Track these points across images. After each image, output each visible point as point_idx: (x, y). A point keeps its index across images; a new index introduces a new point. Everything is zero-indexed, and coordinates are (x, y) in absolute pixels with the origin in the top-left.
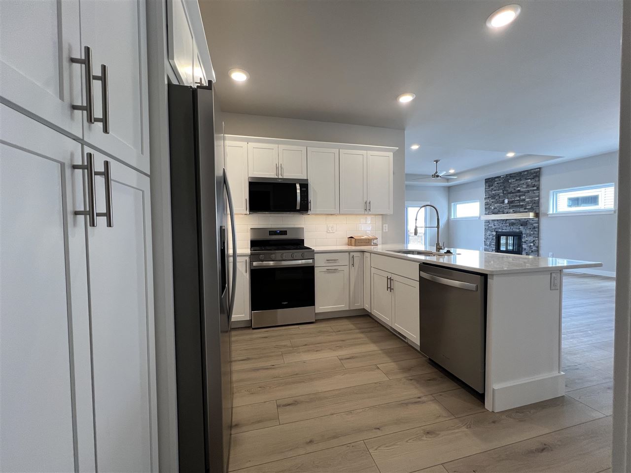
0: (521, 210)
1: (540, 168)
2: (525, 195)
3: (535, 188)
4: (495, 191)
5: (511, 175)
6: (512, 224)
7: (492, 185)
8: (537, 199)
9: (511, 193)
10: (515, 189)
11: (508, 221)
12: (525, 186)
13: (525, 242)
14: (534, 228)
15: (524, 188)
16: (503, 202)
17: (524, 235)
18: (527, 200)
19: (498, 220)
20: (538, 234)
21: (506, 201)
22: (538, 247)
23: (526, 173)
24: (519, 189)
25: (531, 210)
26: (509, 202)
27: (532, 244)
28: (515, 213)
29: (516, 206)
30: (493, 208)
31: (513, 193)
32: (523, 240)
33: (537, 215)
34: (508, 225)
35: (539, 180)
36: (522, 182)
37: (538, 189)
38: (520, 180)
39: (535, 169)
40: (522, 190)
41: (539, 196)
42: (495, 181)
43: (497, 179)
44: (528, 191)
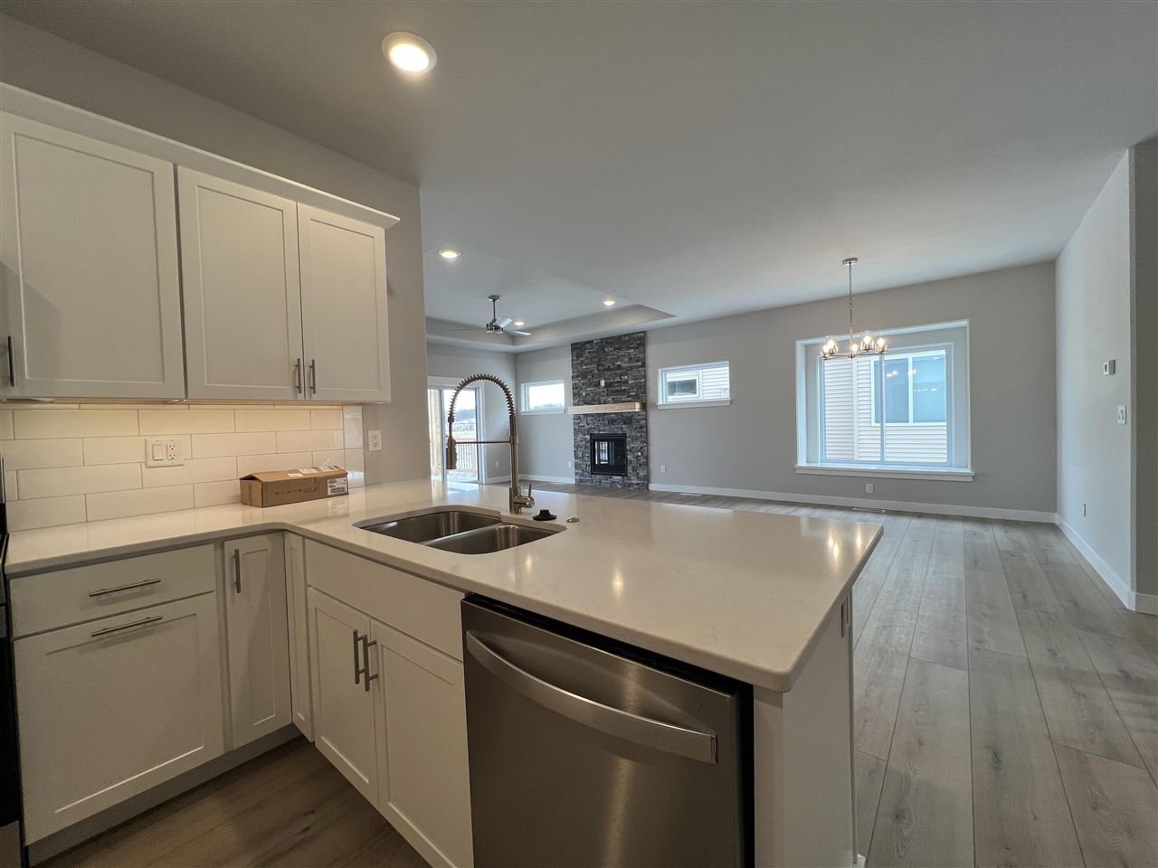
0: (624, 398)
1: (644, 332)
2: (627, 375)
3: (640, 364)
4: (586, 364)
5: (609, 341)
6: (612, 421)
7: (582, 356)
8: (643, 380)
9: (608, 369)
10: (613, 364)
11: (606, 416)
12: (627, 360)
13: (631, 451)
14: (641, 427)
15: (625, 363)
16: (599, 384)
17: (628, 439)
18: (630, 382)
19: (592, 415)
20: (647, 438)
21: (603, 383)
22: (647, 457)
23: (627, 338)
24: (619, 363)
25: (636, 398)
26: (607, 385)
27: (640, 454)
28: (615, 402)
29: (618, 391)
30: (584, 394)
31: (611, 370)
32: (628, 447)
33: (644, 407)
34: (606, 422)
35: (644, 351)
36: (622, 353)
37: (644, 365)
38: (620, 348)
39: (639, 333)
40: (623, 365)
41: (645, 377)
42: (586, 349)
43: (588, 346)
44: (631, 368)
